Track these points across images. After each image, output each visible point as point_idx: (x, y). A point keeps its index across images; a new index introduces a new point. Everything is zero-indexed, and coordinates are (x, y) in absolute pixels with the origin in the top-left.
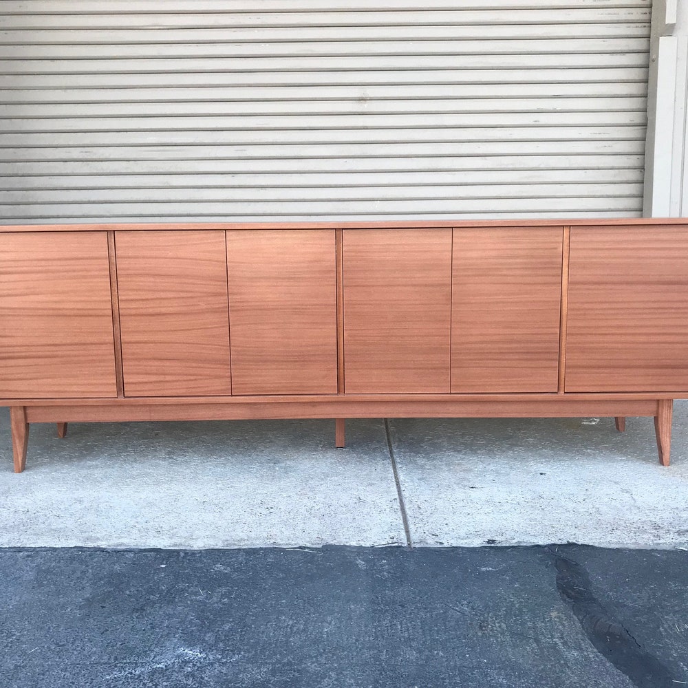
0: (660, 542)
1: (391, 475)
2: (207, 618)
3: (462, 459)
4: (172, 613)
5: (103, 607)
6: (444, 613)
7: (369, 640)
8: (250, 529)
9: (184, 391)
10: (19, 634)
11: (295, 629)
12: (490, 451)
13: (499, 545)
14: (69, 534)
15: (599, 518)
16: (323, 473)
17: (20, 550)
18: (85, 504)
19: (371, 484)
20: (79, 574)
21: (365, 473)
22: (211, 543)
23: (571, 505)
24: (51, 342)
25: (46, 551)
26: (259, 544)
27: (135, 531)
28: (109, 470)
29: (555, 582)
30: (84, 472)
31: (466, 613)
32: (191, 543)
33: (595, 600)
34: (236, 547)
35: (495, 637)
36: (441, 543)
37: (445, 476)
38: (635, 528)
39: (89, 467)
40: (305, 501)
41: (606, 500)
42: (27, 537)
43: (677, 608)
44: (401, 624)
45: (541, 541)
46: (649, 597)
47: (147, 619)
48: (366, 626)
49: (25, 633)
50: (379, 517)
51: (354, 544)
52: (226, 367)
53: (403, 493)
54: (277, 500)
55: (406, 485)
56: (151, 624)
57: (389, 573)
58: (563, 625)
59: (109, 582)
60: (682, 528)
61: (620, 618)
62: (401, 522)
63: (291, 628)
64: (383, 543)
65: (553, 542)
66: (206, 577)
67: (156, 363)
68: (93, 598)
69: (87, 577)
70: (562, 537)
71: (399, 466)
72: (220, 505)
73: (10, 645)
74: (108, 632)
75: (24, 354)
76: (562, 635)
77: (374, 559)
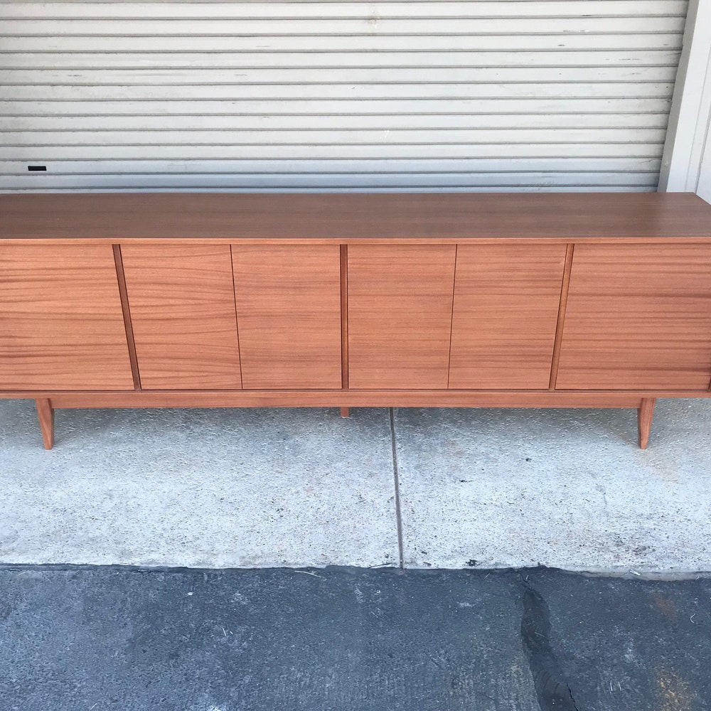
0: (619, 564)
1: (391, 460)
2: (231, 669)
3: (456, 435)
4: (201, 659)
5: (145, 651)
6: (425, 665)
7: (362, 699)
8: (263, 541)
9: (198, 385)
10: (79, 685)
11: (303, 683)
12: (483, 421)
13: (479, 567)
14: (105, 545)
15: (571, 529)
16: (329, 456)
17: (65, 567)
18: (116, 500)
19: (371, 475)
20: (119, 605)
21: (366, 457)
22: (231, 561)
23: (548, 509)
24: (68, 343)
25: (88, 569)
26: (271, 563)
27: (163, 543)
28: (132, 446)
29: (520, 625)
30: (109, 449)
31: (443, 666)
32: (213, 560)
33: (550, 649)
34: (252, 567)
35: (463, 696)
36: (429, 565)
37: (440, 463)
38: (600, 544)
39: (114, 441)
40: (312, 499)
41: (581, 501)
42: (70, 549)
43: (615, 661)
44: (388, 679)
45: (515, 563)
46: (596, 645)
47: (181, 667)
48: (360, 682)
49: (84, 683)
50: (377, 526)
51: (353, 564)
52: (236, 365)
53: (401, 488)
54: (286, 498)
55: (403, 476)
56: (185, 674)
57: (382, 609)
58: (519, 681)
59: (146, 617)
60: (641, 544)
61: (567, 674)
62: (396, 532)
63: (299, 683)
64: (378, 563)
65: (525, 565)
66: (227, 611)
67: (170, 361)
68: (135, 638)
69: (128, 609)
70: (535, 556)
71: (398, 445)
72: (236, 506)
73: (74, 699)
74: (151, 685)
75: (42, 353)
76: (517, 696)
77: (369, 588)
